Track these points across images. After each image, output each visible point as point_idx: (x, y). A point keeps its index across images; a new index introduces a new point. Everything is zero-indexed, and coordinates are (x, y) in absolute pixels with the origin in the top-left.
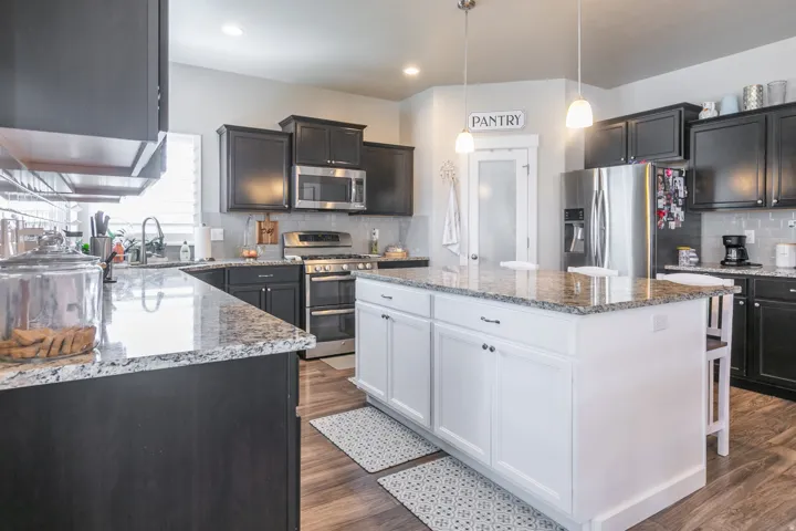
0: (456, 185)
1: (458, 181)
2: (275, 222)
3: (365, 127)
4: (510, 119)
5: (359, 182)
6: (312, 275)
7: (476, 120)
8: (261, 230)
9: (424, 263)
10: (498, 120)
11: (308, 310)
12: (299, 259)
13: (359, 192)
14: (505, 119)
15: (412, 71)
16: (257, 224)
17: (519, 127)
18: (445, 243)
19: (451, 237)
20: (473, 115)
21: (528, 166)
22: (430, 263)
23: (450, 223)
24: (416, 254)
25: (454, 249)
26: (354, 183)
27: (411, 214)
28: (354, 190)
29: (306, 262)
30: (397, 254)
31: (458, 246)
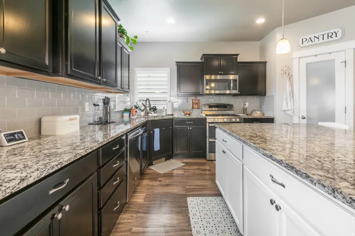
0: (290, 77)
1: (292, 76)
2: (199, 100)
3: (238, 55)
4: (330, 34)
5: (235, 81)
6: (209, 123)
7: (304, 40)
8: (193, 103)
9: (271, 120)
10: (321, 37)
11: (208, 139)
12: (205, 116)
13: (235, 85)
14: (326, 36)
15: (260, 21)
16: (191, 101)
17: (337, 38)
18: (283, 109)
19: (287, 106)
20: (303, 37)
21: (345, 62)
22: (275, 120)
23: (286, 98)
24: (268, 115)
25: (290, 113)
26: (232, 81)
27: (265, 95)
28: (232, 85)
29: (207, 117)
30: (257, 114)
31: (292, 111)
